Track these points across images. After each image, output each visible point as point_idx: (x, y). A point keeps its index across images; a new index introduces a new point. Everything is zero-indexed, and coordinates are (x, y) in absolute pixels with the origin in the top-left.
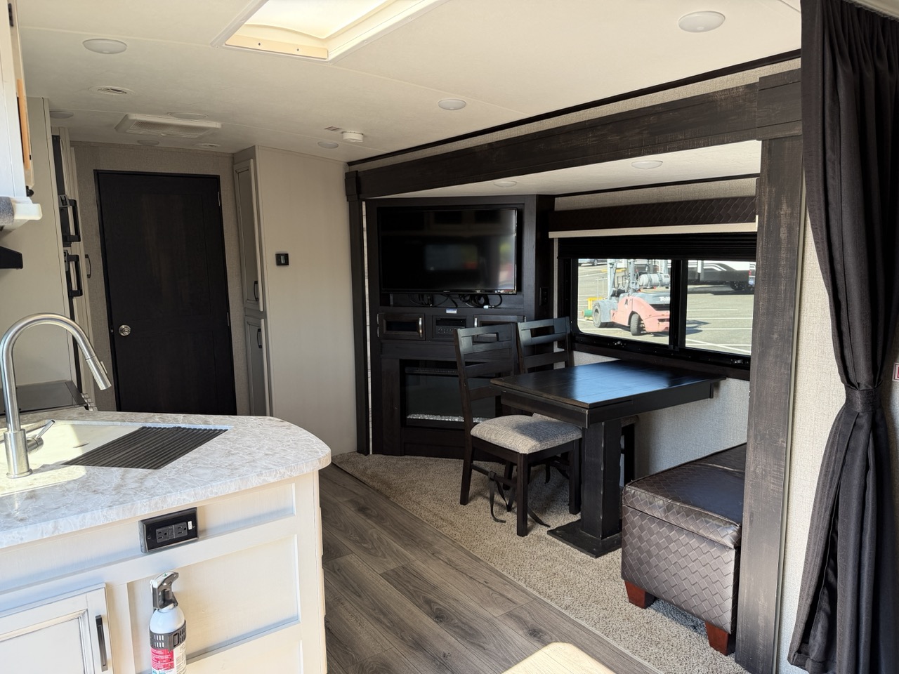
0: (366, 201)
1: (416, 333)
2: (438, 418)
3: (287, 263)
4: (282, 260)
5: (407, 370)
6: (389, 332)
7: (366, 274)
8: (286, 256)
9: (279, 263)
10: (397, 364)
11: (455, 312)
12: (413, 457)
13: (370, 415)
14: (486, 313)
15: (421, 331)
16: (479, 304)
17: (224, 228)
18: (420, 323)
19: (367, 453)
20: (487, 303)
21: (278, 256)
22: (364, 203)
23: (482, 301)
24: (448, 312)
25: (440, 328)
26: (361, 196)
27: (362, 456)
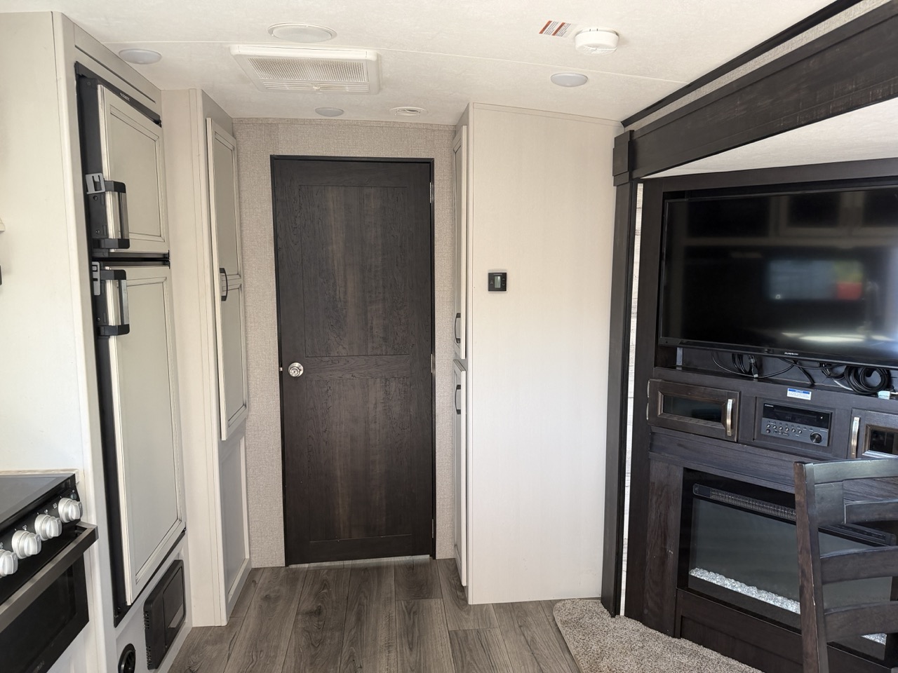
0: (645, 182)
1: (719, 426)
2: (752, 592)
3: (503, 288)
4: (498, 282)
5: (696, 489)
6: (666, 416)
7: (634, 310)
8: (504, 276)
9: (492, 288)
10: (679, 475)
11: (807, 396)
12: (695, 646)
13: (625, 550)
14: (882, 408)
15: (729, 422)
16: (868, 386)
17: (436, 235)
18: (729, 407)
19: (615, 612)
20: (887, 385)
21: (492, 277)
22: (640, 187)
23: (875, 379)
24: (790, 394)
25: (770, 424)
26: (636, 174)
27: (606, 615)
